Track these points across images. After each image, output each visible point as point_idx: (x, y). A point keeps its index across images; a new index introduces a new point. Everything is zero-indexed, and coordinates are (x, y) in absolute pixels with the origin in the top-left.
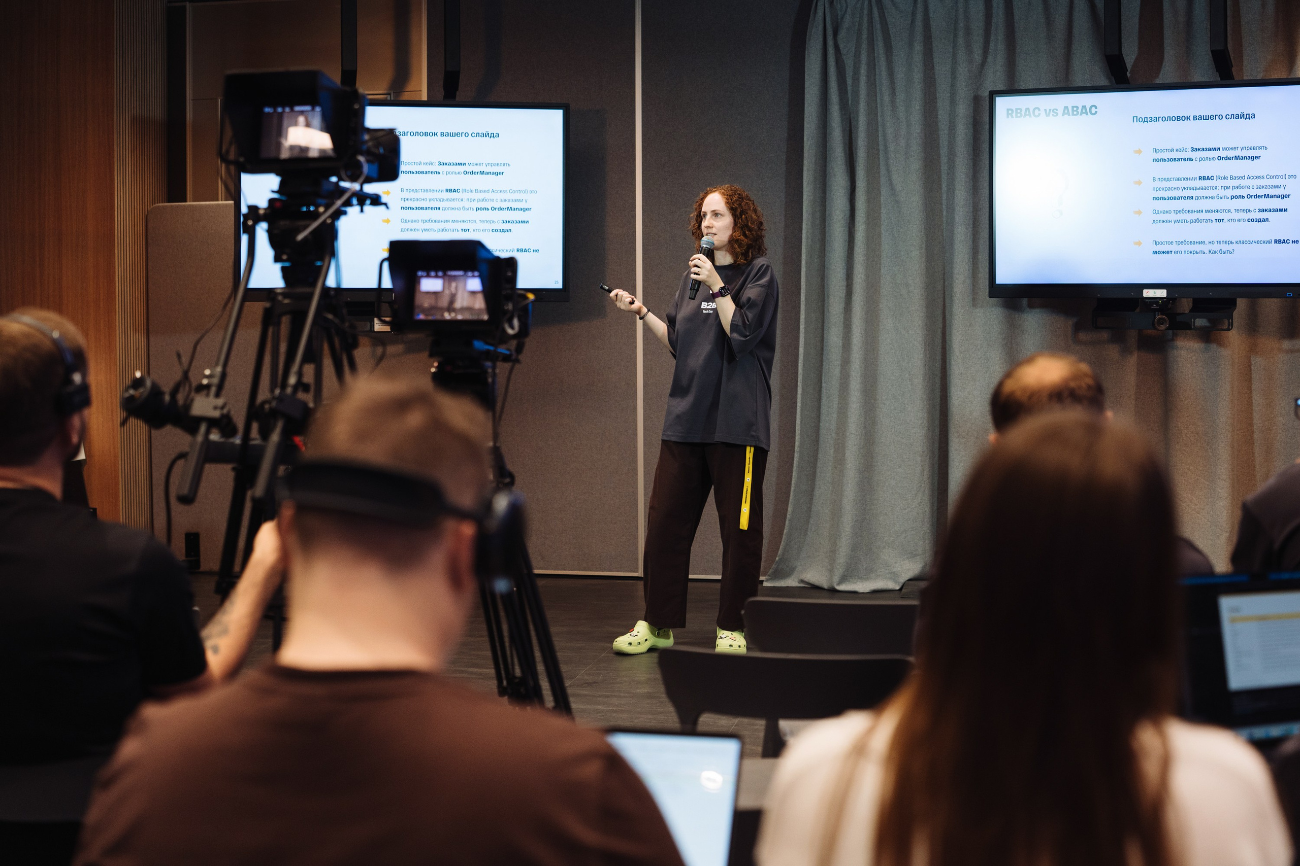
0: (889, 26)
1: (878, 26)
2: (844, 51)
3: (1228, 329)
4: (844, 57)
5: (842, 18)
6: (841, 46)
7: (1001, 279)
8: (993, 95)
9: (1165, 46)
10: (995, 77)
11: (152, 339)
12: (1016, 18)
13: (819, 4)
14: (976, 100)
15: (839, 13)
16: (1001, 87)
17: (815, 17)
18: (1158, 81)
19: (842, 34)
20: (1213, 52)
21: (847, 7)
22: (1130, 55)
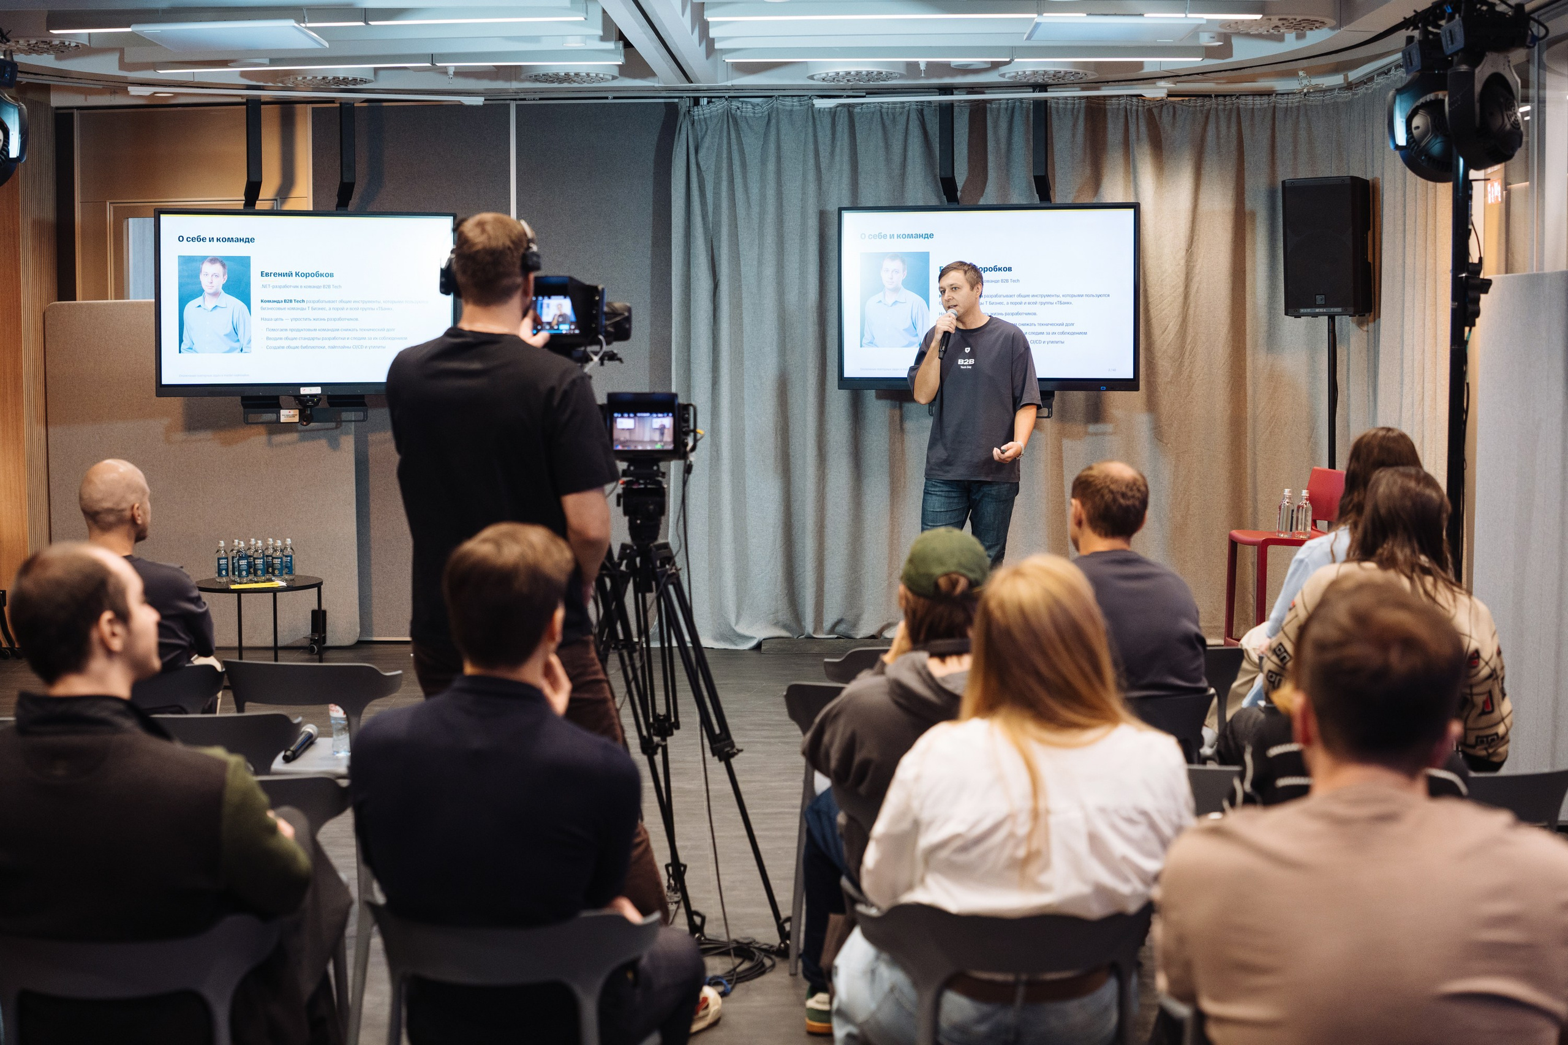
0: (745, 146)
1: (735, 147)
2: (703, 168)
3: (1048, 417)
4: (704, 174)
5: (703, 138)
6: (702, 164)
7: (847, 374)
8: (840, 210)
9: (989, 168)
10: (838, 193)
11: (50, 430)
12: (858, 141)
13: (682, 126)
14: (822, 215)
15: (699, 134)
16: (846, 203)
17: (679, 137)
18: (982, 202)
19: (702, 153)
20: (1035, 177)
21: (707, 129)
22: (961, 177)
